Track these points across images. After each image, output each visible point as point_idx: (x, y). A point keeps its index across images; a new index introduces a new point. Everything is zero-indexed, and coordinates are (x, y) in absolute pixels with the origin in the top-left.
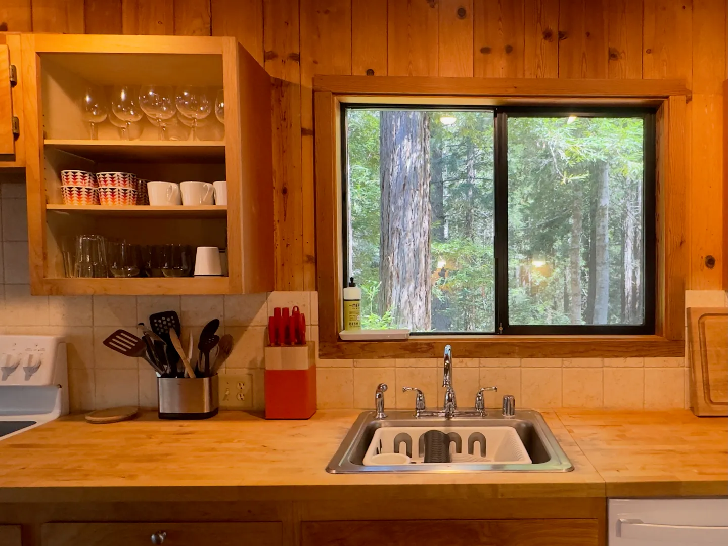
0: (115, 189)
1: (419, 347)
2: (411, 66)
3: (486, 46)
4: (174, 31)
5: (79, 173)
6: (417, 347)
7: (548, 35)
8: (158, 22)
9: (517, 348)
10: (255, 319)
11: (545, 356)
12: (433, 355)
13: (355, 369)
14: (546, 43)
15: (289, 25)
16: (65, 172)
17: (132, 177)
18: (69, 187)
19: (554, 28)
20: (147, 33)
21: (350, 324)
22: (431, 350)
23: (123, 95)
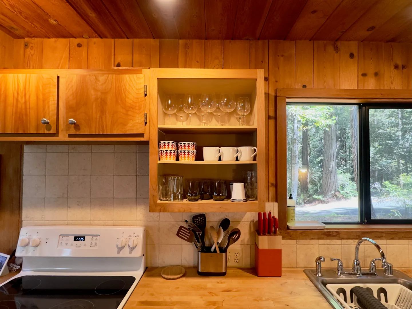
0: (190, 151)
1: (331, 233)
2: (325, 83)
3: (365, 72)
4: (204, 65)
5: (171, 142)
6: (330, 233)
7: (396, 67)
8: (197, 62)
9: (384, 234)
10: (244, 218)
11: (399, 239)
12: (339, 238)
13: (297, 245)
14: (396, 71)
15: (263, 63)
16: (164, 142)
17: (193, 144)
18: (166, 150)
19: (400, 63)
20: (191, 68)
21: (292, 220)
22: (338, 235)
23: (190, 100)
